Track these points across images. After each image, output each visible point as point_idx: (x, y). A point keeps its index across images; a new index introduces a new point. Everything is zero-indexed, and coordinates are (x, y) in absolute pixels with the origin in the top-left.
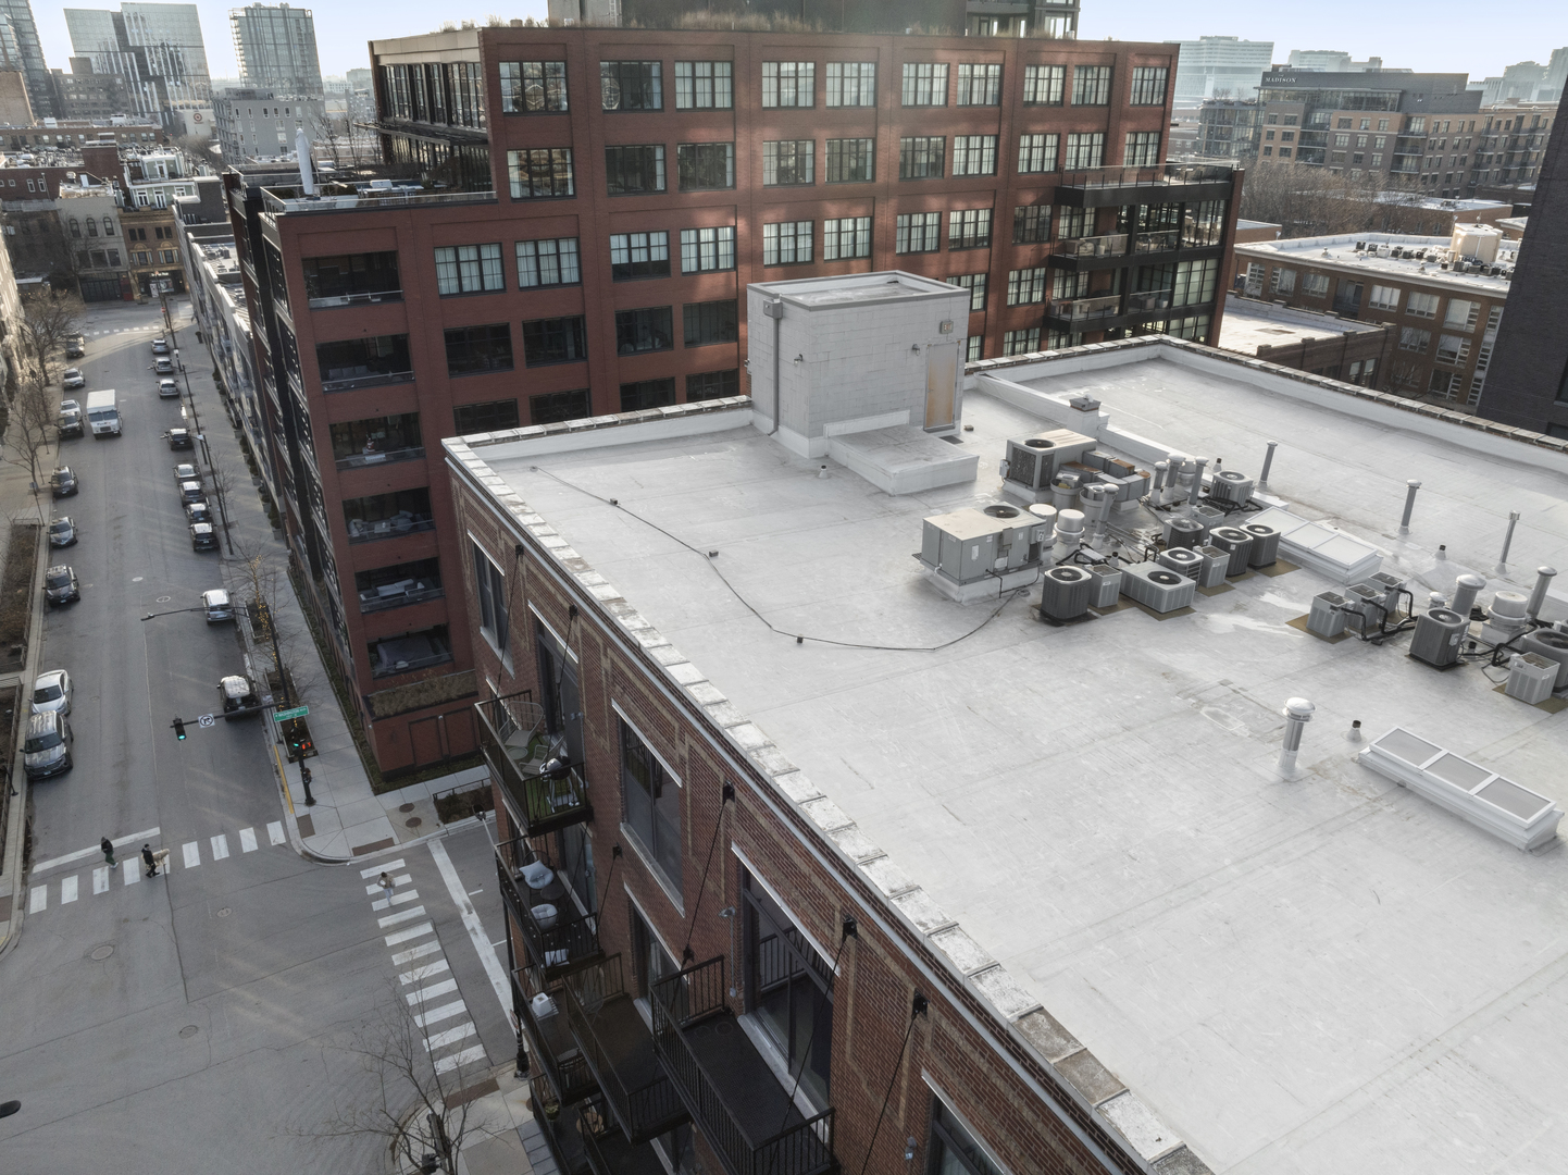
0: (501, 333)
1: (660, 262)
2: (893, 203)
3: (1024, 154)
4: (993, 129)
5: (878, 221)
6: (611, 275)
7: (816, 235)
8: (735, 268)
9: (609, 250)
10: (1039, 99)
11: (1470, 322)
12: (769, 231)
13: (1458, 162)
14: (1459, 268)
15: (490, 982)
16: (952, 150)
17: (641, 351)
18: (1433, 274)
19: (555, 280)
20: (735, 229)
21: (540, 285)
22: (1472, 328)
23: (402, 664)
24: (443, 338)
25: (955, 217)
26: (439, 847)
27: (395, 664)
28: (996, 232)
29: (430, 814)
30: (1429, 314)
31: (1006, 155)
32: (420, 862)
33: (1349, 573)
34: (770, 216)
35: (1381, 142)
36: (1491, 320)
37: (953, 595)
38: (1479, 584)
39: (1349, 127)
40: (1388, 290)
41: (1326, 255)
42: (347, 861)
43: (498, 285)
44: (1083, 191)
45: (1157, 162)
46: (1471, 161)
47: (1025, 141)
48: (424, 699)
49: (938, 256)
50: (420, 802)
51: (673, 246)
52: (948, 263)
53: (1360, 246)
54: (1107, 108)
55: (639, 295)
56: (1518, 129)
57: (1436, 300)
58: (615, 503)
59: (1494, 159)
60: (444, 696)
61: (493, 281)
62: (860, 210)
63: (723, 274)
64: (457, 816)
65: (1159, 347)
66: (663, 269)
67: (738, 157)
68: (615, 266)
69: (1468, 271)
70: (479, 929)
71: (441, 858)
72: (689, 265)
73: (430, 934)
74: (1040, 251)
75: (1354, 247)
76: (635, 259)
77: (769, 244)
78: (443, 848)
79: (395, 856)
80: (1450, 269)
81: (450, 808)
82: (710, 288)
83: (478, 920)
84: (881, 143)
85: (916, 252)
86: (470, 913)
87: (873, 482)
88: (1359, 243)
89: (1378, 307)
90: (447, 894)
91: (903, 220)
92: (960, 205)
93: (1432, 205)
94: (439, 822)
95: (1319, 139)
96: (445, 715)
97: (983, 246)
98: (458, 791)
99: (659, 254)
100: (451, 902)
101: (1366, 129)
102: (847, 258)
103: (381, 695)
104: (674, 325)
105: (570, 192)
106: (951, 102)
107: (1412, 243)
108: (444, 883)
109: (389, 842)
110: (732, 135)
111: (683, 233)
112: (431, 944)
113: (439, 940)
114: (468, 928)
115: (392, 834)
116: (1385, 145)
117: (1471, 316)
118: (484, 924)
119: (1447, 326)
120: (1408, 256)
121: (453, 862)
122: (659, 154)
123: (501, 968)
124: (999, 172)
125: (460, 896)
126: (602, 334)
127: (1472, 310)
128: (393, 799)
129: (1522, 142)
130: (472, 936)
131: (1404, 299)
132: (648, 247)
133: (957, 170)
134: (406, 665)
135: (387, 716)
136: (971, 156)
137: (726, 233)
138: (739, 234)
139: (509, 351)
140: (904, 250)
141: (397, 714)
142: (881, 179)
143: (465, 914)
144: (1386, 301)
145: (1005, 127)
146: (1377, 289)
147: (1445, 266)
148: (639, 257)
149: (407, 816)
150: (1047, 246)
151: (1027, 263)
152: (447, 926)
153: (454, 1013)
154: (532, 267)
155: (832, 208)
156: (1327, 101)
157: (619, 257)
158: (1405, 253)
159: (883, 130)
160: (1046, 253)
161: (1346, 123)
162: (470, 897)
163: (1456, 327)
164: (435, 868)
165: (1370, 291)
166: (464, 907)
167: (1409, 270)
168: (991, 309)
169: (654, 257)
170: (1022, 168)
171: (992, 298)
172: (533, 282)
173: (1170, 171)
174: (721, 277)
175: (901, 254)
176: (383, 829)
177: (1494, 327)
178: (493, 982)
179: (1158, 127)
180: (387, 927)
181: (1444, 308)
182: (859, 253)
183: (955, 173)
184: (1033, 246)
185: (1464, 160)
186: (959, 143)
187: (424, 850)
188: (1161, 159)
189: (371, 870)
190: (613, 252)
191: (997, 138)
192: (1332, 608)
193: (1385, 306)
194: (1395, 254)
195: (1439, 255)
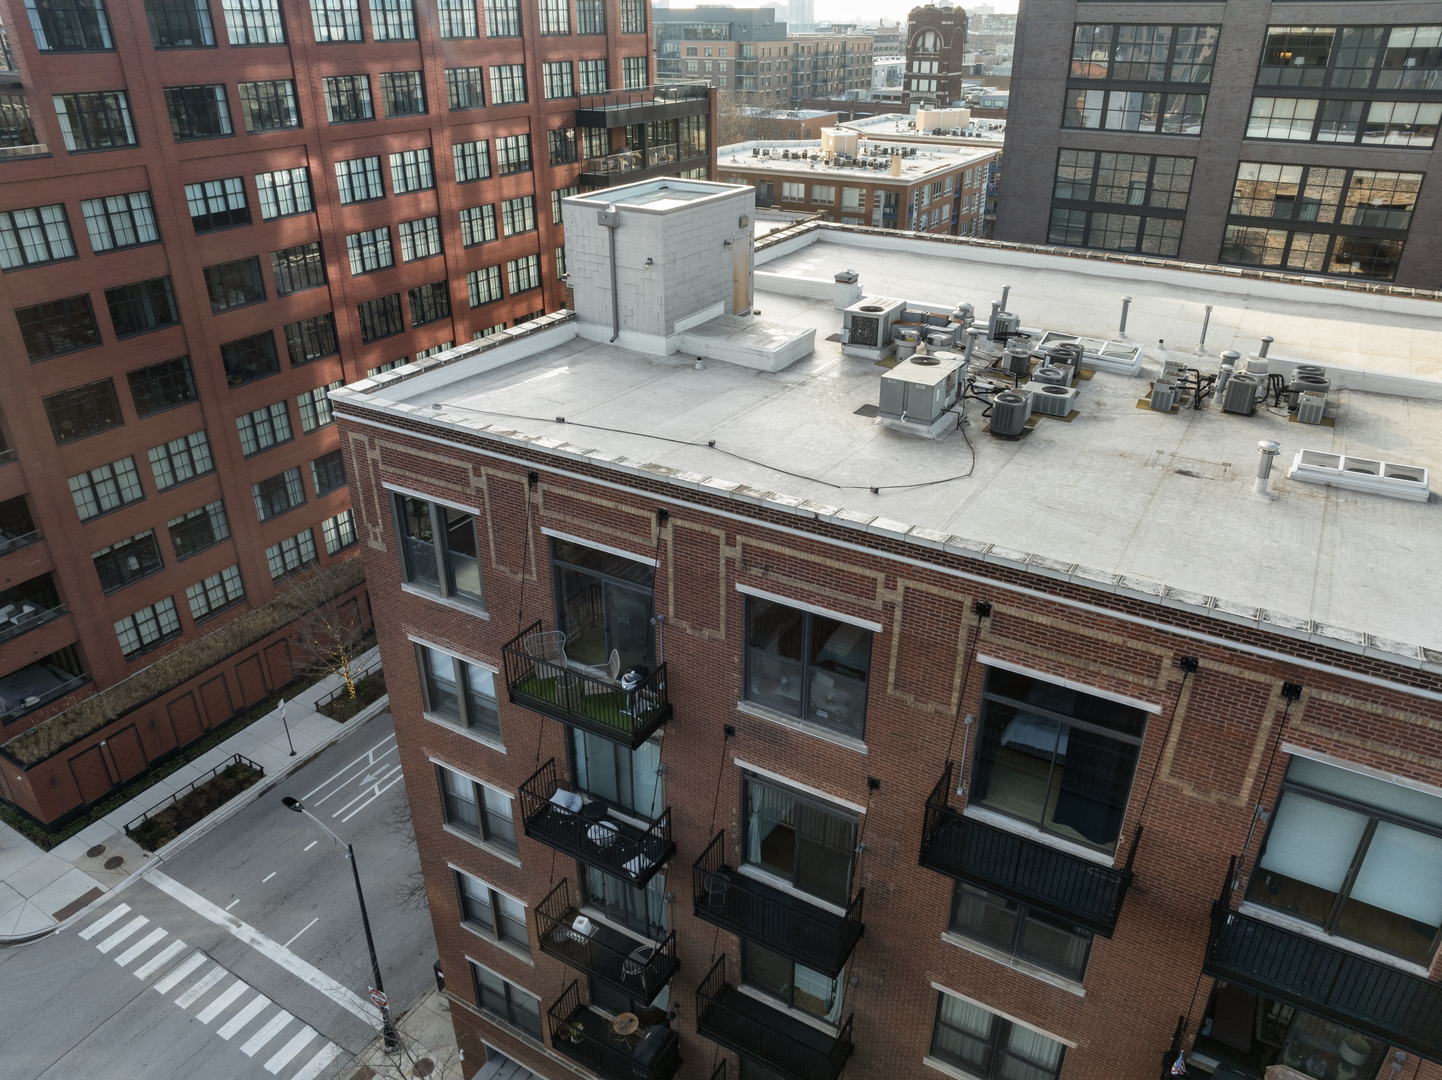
0: (81, 305)
1: (239, 210)
2: (447, 133)
3: (546, 80)
4: (518, 58)
5: (436, 152)
6: (193, 229)
7: (382, 170)
8: (314, 208)
9: (186, 202)
10: (551, 29)
11: (860, 205)
12: (340, 169)
13: (782, 80)
14: (837, 163)
15: (303, 981)
16: (489, 80)
17: (234, 307)
18: (820, 168)
19: (131, 240)
20: (308, 169)
21: (116, 247)
22: (863, 210)
23: (32, 700)
24: (15, 319)
25: (499, 143)
26: (160, 877)
27: (23, 702)
28: (535, 156)
29: (131, 849)
30: (829, 202)
31: (531, 85)
32: (144, 898)
33: (1135, 368)
34: (339, 153)
35: (723, 66)
36: (876, 201)
37: (925, 435)
38: (1235, 356)
39: (696, 54)
40: (795, 186)
41: (734, 161)
42: (53, 930)
43: (68, 252)
44: (604, 113)
45: (648, 84)
46: (790, 80)
47: (546, 68)
48: (77, 730)
49: (491, 182)
50: (110, 839)
51: (249, 192)
52: (501, 188)
53: (756, 153)
54: (604, 37)
55: (221, 248)
56: (817, 54)
57: (833, 190)
58: (561, 420)
59: (805, 77)
60: (100, 720)
61: (62, 249)
62: (419, 142)
63: (304, 217)
64: (165, 839)
65: (818, 231)
66: (243, 217)
67: (300, 94)
68: (194, 218)
69: (844, 165)
70: (259, 937)
71: (169, 886)
72: (268, 211)
73: (206, 963)
74: (571, 170)
75: (751, 153)
76: (214, 210)
77: (342, 183)
78: (166, 877)
79: (112, 904)
80: (831, 164)
81: (149, 835)
82: (294, 231)
83: (253, 930)
84: (429, 76)
85: (472, 180)
86: (239, 926)
87: (745, 365)
88: (755, 150)
89: (789, 200)
90: (201, 918)
91: (457, 149)
92: (502, 132)
93: (783, 116)
94: (145, 852)
95: (672, 66)
96: (107, 740)
97: (526, 170)
98: (150, 815)
99: (236, 202)
100: (210, 924)
101: (709, 55)
102: (414, 191)
103: (19, 741)
104: (264, 275)
105: (131, 140)
106: (481, 33)
107: (795, 146)
108: (190, 910)
109: (96, 893)
110: (290, 70)
111: (257, 177)
112: (213, 972)
113: (221, 965)
114: (247, 941)
115: (92, 883)
116: (727, 68)
117: (860, 200)
118: (262, 930)
119: (844, 210)
120: (795, 157)
121: (186, 884)
122: (219, 95)
123: (307, 964)
124: (530, 98)
125: (217, 915)
126: (191, 293)
127: (861, 195)
128: (73, 848)
129: (820, 63)
130: (255, 946)
131: (808, 191)
132: (225, 195)
133: (496, 99)
134: (38, 700)
135: (41, 760)
136: (503, 86)
137: (299, 174)
138: (313, 174)
139: (94, 325)
140: (463, 179)
141: (52, 755)
142: (433, 109)
143: (234, 930)
144: (794, 195)
145: (528, 56)
146: (786, 186)
147: (827, 163)
148: (217, 206)
149: (102, 860)
150: (576, 165)
151: (563, 184)
152: (218, 948)
153: (282, 1026)
154: (103, 227)
155: (395, 142)
156: (673, 33)
157: (197, 209)
158: (793, 155)
159: (428, 63)
160: (577, 172)
161: (693, 52)
162: (229, 911)
163: (852, 210)
164: (169, 898)
165: (781, 188)
166: (228, 923)
167: (802, 167)
168: (542, 228)
169: (233, 206)
170: (547, 94)
171: (541, 218)
172: (108, 245)
173: (658, 92)
174: (302, 221)
175: (460, 183)
176: (82, 884)
177: (878, 207)
178: (307, 980)
179: (644, 53)
180: (150, 976)
181: (839, 196)
182: (424, 186)
183: (494, 102)
184: (565, 167)
185: (785, 78)
186: (493, 72)
187: (144, 886)
188: (650, 81)
189: (91, 927)
190: (190, 203)
191: (524, 67)
192: (1171, 388)
193: (794, 199)
194: (786, 156)
195: (819, 154)
